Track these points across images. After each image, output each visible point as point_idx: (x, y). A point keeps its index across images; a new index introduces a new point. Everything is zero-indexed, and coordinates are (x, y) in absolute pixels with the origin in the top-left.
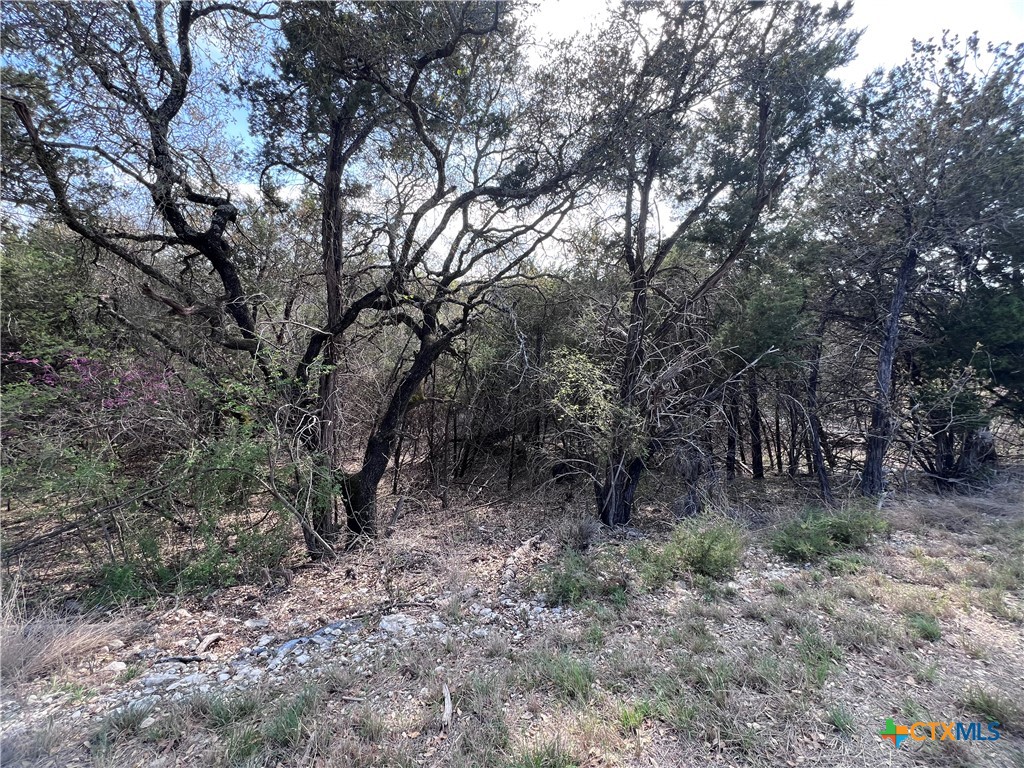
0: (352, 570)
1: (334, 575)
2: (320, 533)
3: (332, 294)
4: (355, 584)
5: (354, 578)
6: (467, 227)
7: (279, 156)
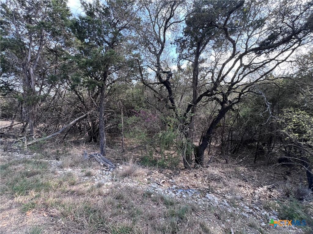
0: (196, 175)
1: (191, 174)
2: (188, 161)
3: (194, 93)
4: (197, 179)
5: (197, 177)
6: (242, 65)
7: (182, 57)
